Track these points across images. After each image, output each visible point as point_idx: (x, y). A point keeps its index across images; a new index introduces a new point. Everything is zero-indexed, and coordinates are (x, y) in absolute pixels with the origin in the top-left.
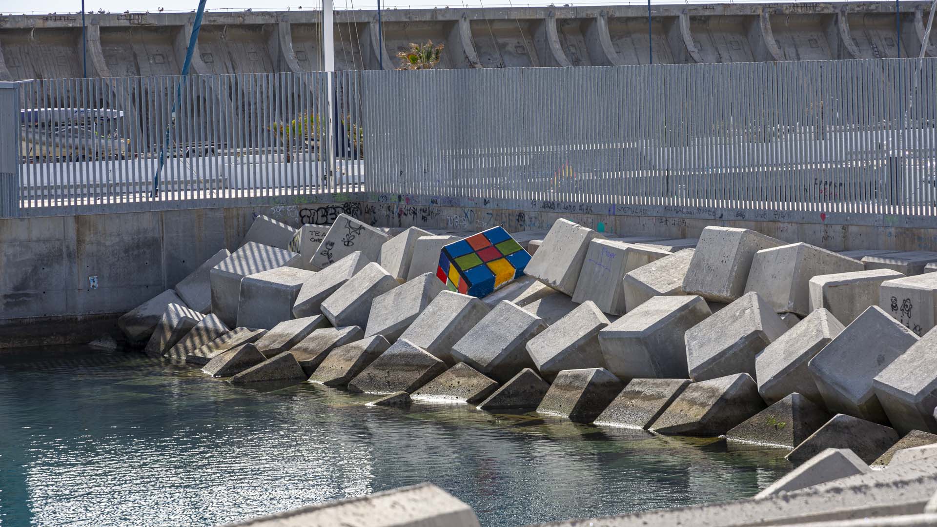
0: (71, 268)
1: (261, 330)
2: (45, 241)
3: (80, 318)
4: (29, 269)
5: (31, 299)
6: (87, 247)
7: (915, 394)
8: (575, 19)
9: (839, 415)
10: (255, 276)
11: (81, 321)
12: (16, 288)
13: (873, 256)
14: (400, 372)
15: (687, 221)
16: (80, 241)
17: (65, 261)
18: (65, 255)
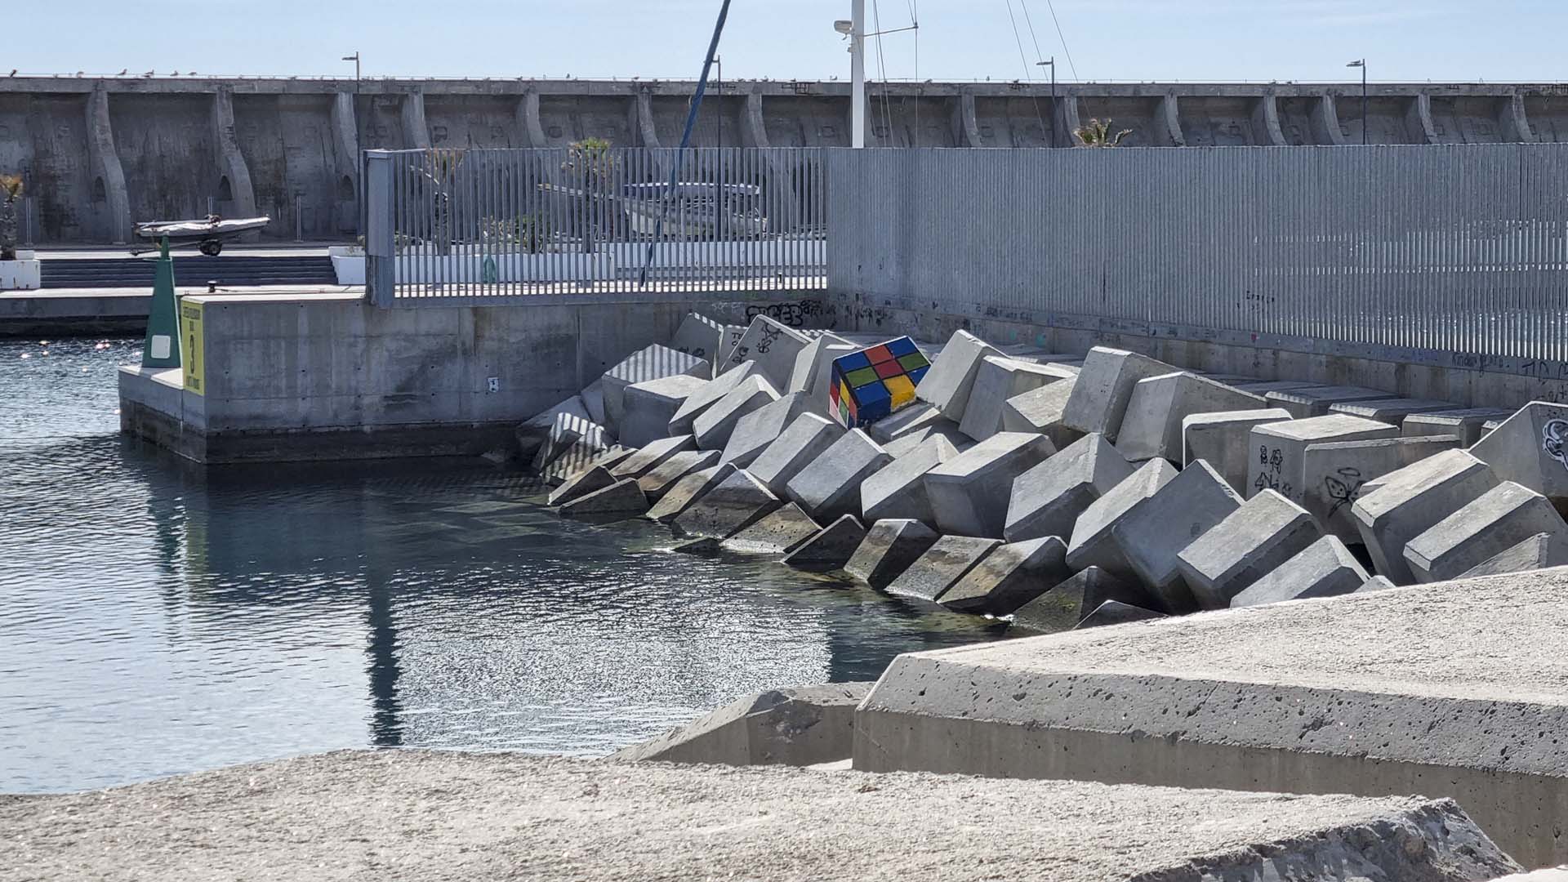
0: (466, 367)
1: (633, 450)
2: (435, 335)
3: (476, 425)
4: (416, 367)
5: (416, 402)
6: (486, 343)
7: (1213, 578)
8: (1298, 97)
9: (1109, 601)
10: (639, 386)
11: (477, 428)
12: (399, 389)
13: (1278, 391)
14: (730, 511)
15: (1121, 337)
16: (478, 337)
17: (460, 359)
18: (459, 353)
